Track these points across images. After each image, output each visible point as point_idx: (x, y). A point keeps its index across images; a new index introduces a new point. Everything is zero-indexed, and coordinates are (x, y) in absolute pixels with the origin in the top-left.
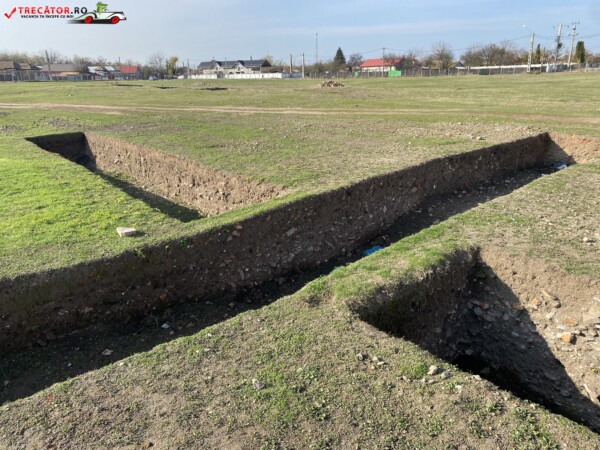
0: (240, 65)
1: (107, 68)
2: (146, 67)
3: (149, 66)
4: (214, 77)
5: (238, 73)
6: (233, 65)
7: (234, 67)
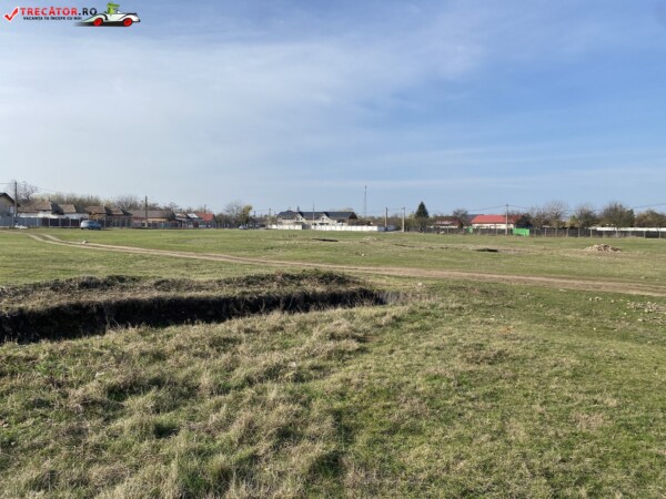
0: (325, 217)
1: (190, 215)
2: (221, 215)
3: (225, 213)
4: (299, 227)
5: (322, 224)
6: (318, 215)
7: (317, 218)
